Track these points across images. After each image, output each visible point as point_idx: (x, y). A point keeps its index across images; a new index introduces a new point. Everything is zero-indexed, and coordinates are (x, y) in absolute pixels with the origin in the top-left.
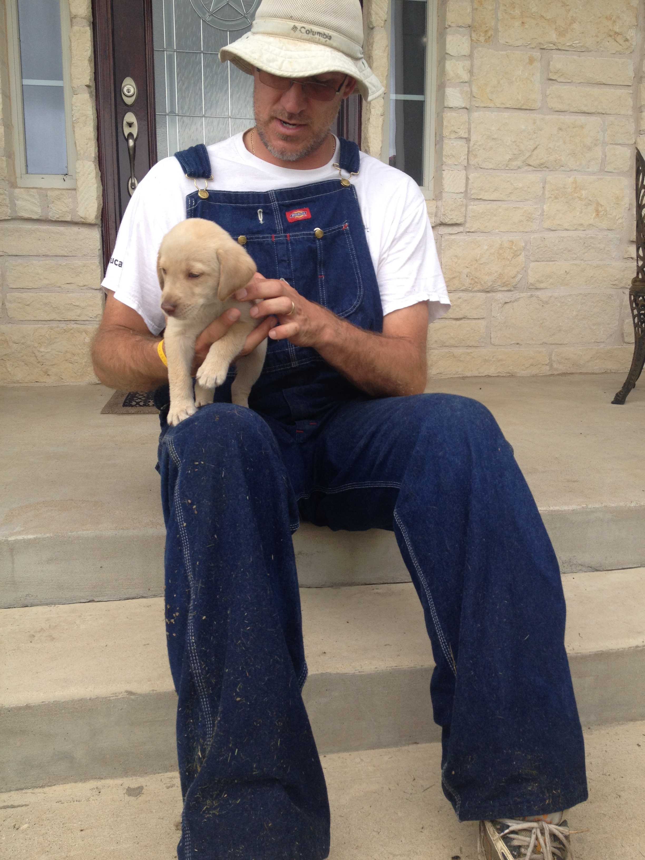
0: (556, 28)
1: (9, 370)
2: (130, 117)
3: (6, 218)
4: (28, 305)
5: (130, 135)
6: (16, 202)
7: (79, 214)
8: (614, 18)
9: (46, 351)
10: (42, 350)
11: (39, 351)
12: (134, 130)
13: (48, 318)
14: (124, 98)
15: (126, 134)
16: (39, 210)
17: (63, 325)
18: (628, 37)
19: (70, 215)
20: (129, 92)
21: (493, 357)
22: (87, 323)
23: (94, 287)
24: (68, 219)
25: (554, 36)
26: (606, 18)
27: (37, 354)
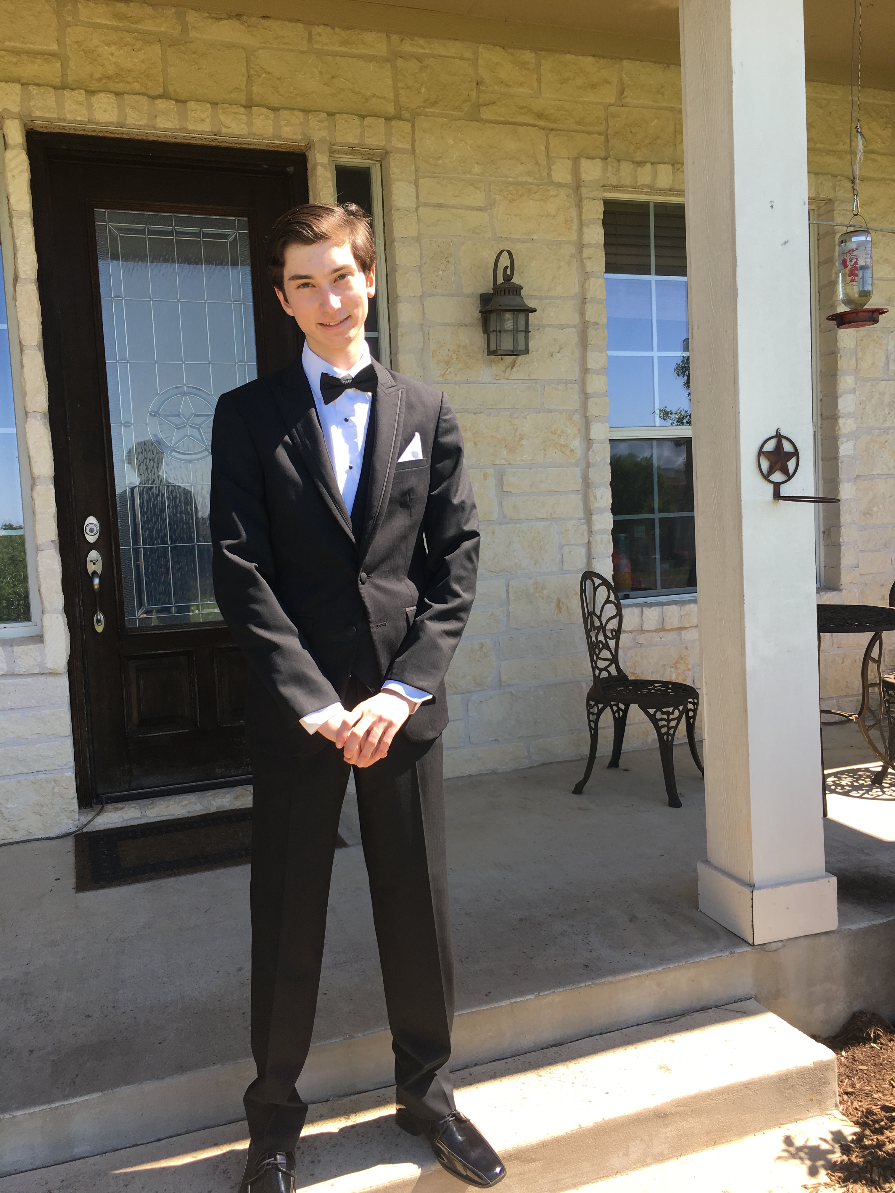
0: (506, 446)
2: (93, 555)
5: (94, 573)
7: (47, 665)
8: (558, 432)
11: (5, 808)
12: (98, 568)
13: (13, 772)
14: (87, 536)
15: (90, 573)
16: (4, 666)
17: (31, 778)
18: (573, 448)
19: (38, 667)
20: (92, 532)
21: (473, 756)
22: (56, 771)
23: (62, 735)
24: (36, 671)
25: (505, 452)
26: (552, 432)
27: (3, 810)
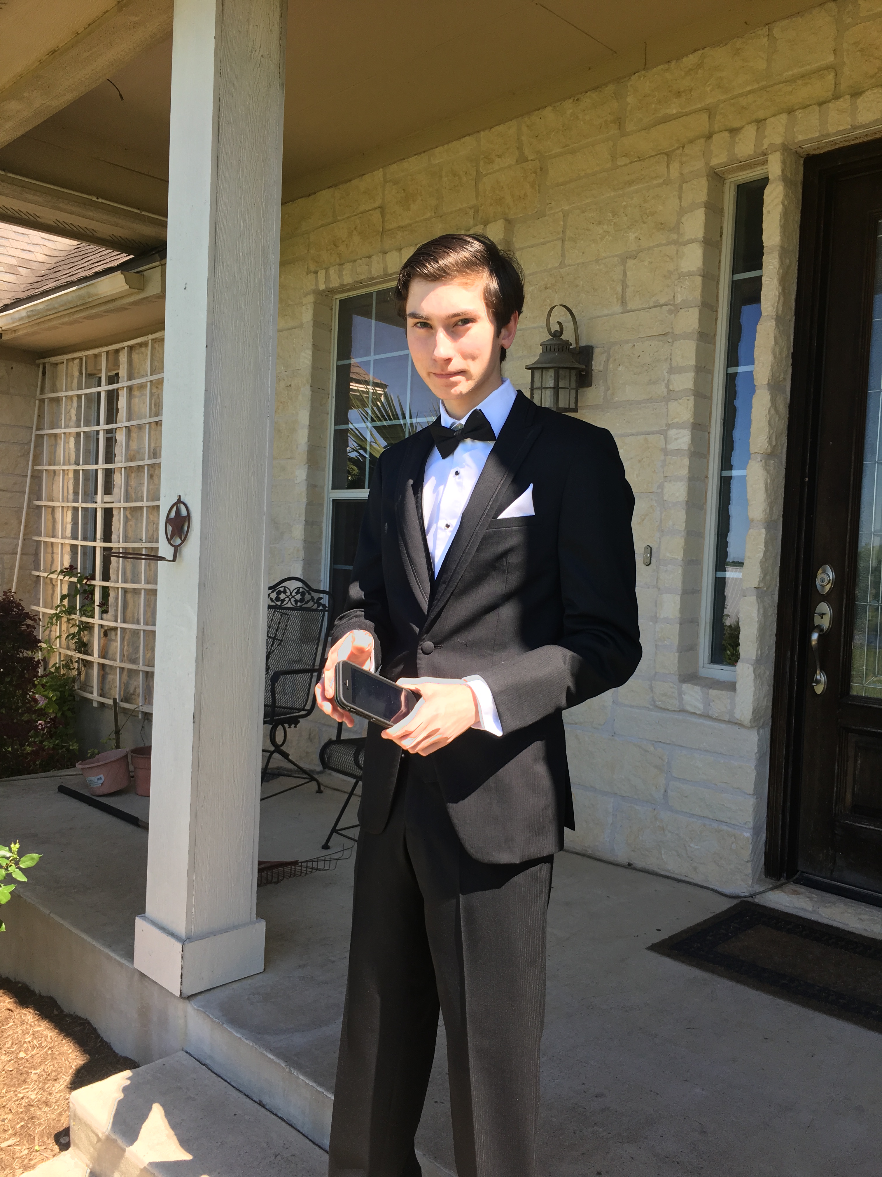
1: (663, 857)
2: (824, 607)
3: (675, 709)
4: (686, 797)
5: (818, 626)
6: (683, 696)
7: (735, 715)
9: (696, 847)
10: (692, 845)
11: (689, 846)
12: (825, 623)
13: (701, 814)
14: (818, 586)
15: (814, 622)
16: (701, 706)
17: (714, 825)
19: (728, 716)
20: (823, 582)
22: (737, 827)
23: (748, 792)
24: (726, 719)
27: (688, 848)
